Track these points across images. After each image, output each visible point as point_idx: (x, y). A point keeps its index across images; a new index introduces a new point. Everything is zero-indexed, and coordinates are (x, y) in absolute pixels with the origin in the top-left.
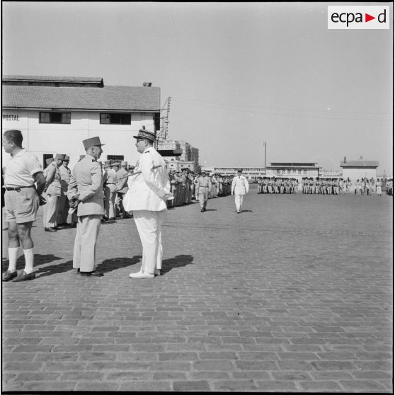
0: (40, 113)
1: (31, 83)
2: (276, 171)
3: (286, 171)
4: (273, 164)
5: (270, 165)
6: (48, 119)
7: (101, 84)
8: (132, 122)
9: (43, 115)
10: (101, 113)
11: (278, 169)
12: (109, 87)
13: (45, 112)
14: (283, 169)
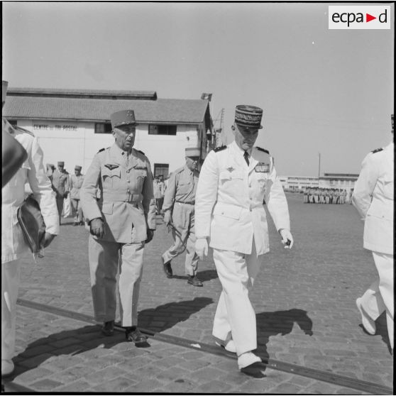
0: (96, 124)
1: (91, 97)
2: (329, 182)
3: (339, 182)
4: (327, 175)
5: (322, 176)
6: (102, 129)
7: (154, 97)
8: (177, 133)
9: (98, 126)
10: (149, 125)
11: (331, 180)
12: (162, 100)
13: (101, 123)
14: (336, 180)
